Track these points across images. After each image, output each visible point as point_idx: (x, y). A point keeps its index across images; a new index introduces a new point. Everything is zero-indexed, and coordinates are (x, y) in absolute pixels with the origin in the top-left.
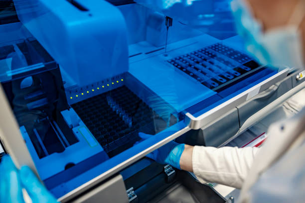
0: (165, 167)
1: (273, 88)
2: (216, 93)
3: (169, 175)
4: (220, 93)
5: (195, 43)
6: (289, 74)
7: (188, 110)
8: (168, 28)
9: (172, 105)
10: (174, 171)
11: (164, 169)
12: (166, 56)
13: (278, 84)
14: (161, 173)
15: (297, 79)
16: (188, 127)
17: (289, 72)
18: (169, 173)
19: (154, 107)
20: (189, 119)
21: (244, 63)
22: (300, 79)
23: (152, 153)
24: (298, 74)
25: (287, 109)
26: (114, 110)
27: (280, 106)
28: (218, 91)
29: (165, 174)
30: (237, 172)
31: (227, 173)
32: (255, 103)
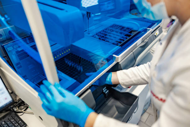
0: (103, 89)
1: (146, 41)
2: (121, 47)
3: (106, 93)
4: (123, 47)
5: (102, 26)
6: (152, 33)
7: (114, 54)
8: (88, 18)
9: (101, 56)
10: (108, 91)
11: (103, 90)
12: (89, 34)
13: (148, 38)
14: (101, 93)
15: (155, 36)
16: (115, 62)
17: (152, 32)
18: (106, 92)
19: (93, 59)
20: (115, 57)
21: (129, 32)
22: (157, 35)
23: (95, 82)
24: (155, 33)
25: (152, 53)
26: (70, 65)
27: (149, 51)
28: (121, 46)
29: (104, 93)
30: (140, 76)
31: (136, 79)
32: (140, 49)
